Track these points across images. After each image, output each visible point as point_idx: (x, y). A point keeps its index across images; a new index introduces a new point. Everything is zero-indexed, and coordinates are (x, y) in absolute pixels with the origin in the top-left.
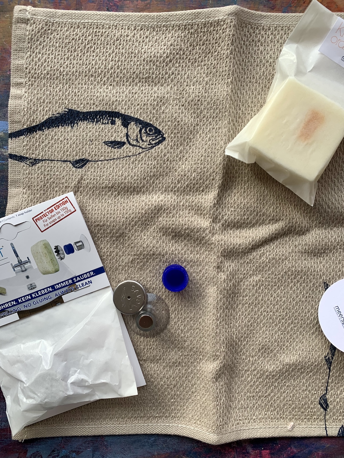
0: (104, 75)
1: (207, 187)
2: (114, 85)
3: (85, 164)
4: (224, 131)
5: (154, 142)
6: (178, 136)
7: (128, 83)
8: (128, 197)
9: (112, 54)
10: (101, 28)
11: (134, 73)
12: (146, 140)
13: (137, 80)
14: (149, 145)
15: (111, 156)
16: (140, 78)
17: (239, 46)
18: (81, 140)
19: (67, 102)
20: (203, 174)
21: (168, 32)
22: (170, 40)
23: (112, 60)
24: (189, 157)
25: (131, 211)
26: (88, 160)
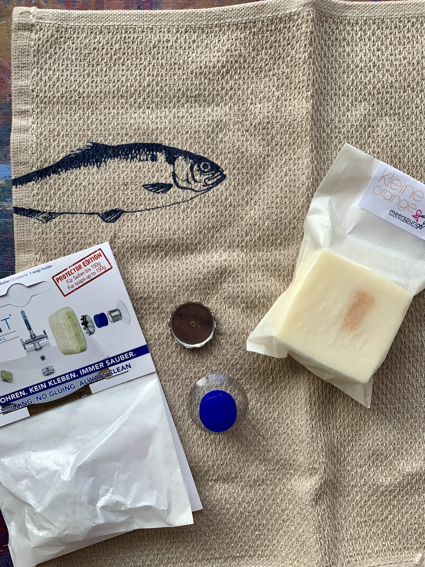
0: (138, 95)
1: (286, 238)
2: (152, 108)
3: (119, 217)
4: (306, 162)
5: (210, 182)
6: (242, 173)
7: (171, 105)
8: (179, 259)
9: (148, 66)
10: (132, 32)
11: (180, 90)
12: (200, 180)
13: (183, 100)
14: (204, 186)
15: (153, 203)
16: (187, 96)
17: (319, 47)
18: (112, 184)
19: (89, 133)
20: (280, 221)
21: (222, 33)
22: (226, 45)
23: (149, 75)
24: (259, 199)
25: (184, 277)
26: (123, 210)
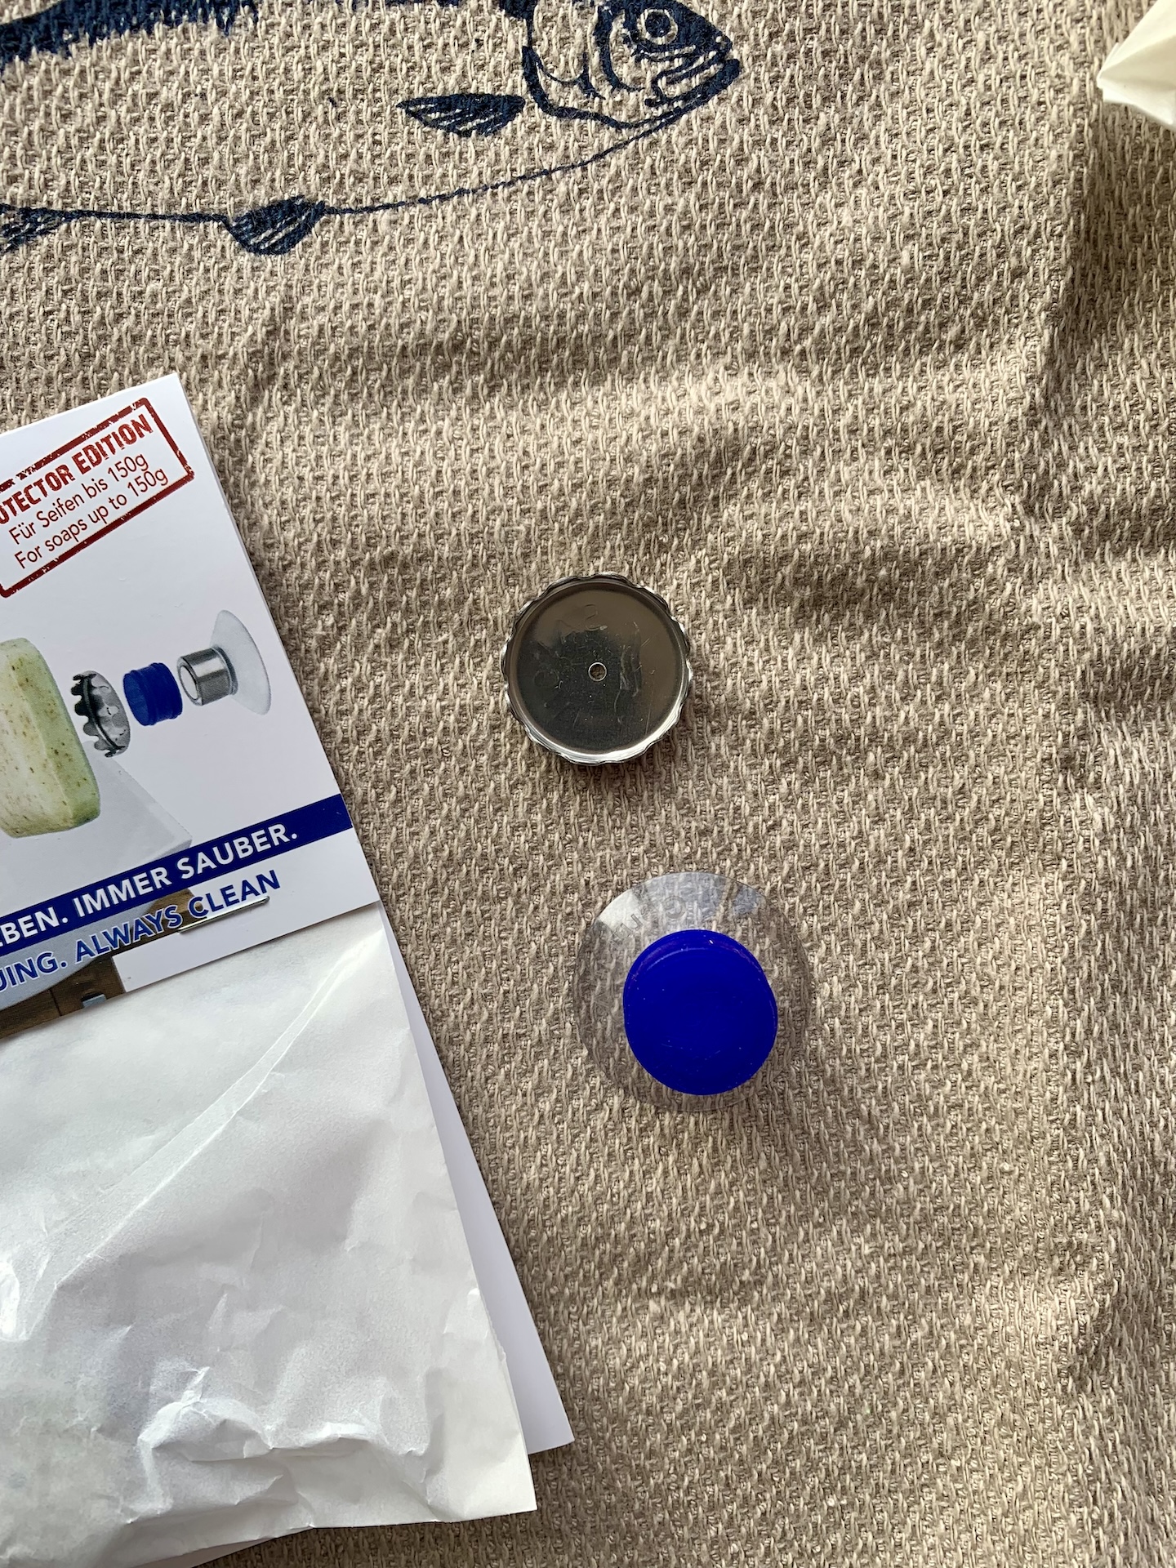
1: (984, 319)
3: (306, 229)
5: (676, 90)
6: (808, 52)
8: (546, 402)
14: (649, 103)
15: (444, 175)
18: (279, 95)
20: (959, 248)
24: (876, 161)
25: (565, 473)
26: (322, 203)
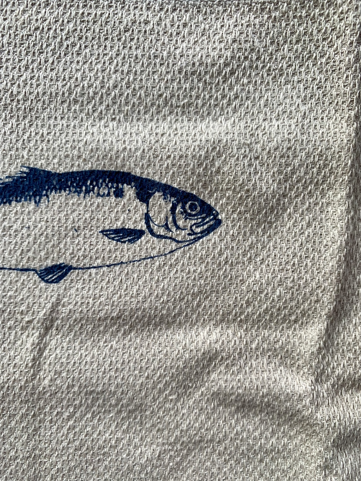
0: (100, 100)
1: (305, 314)
2: (119, 120)
3: (65, 274)
5: (199, 230)
6: (246, 218)
7: (147, 116)
8: (150, 335)
9: (115, 58)
10: (94, 6)
11: (161, 95)
12: (184, 226)
13: (166, 110)
14: (189, 234)
15: (116, 257)
16: (172, 105)
18: (56, 228)
19: (25, 153)
20: (297, 290)
21: (227, 16)
22: (232, 32)
23: (116, 71)
25: (156, 363)
26: (71, 266)
